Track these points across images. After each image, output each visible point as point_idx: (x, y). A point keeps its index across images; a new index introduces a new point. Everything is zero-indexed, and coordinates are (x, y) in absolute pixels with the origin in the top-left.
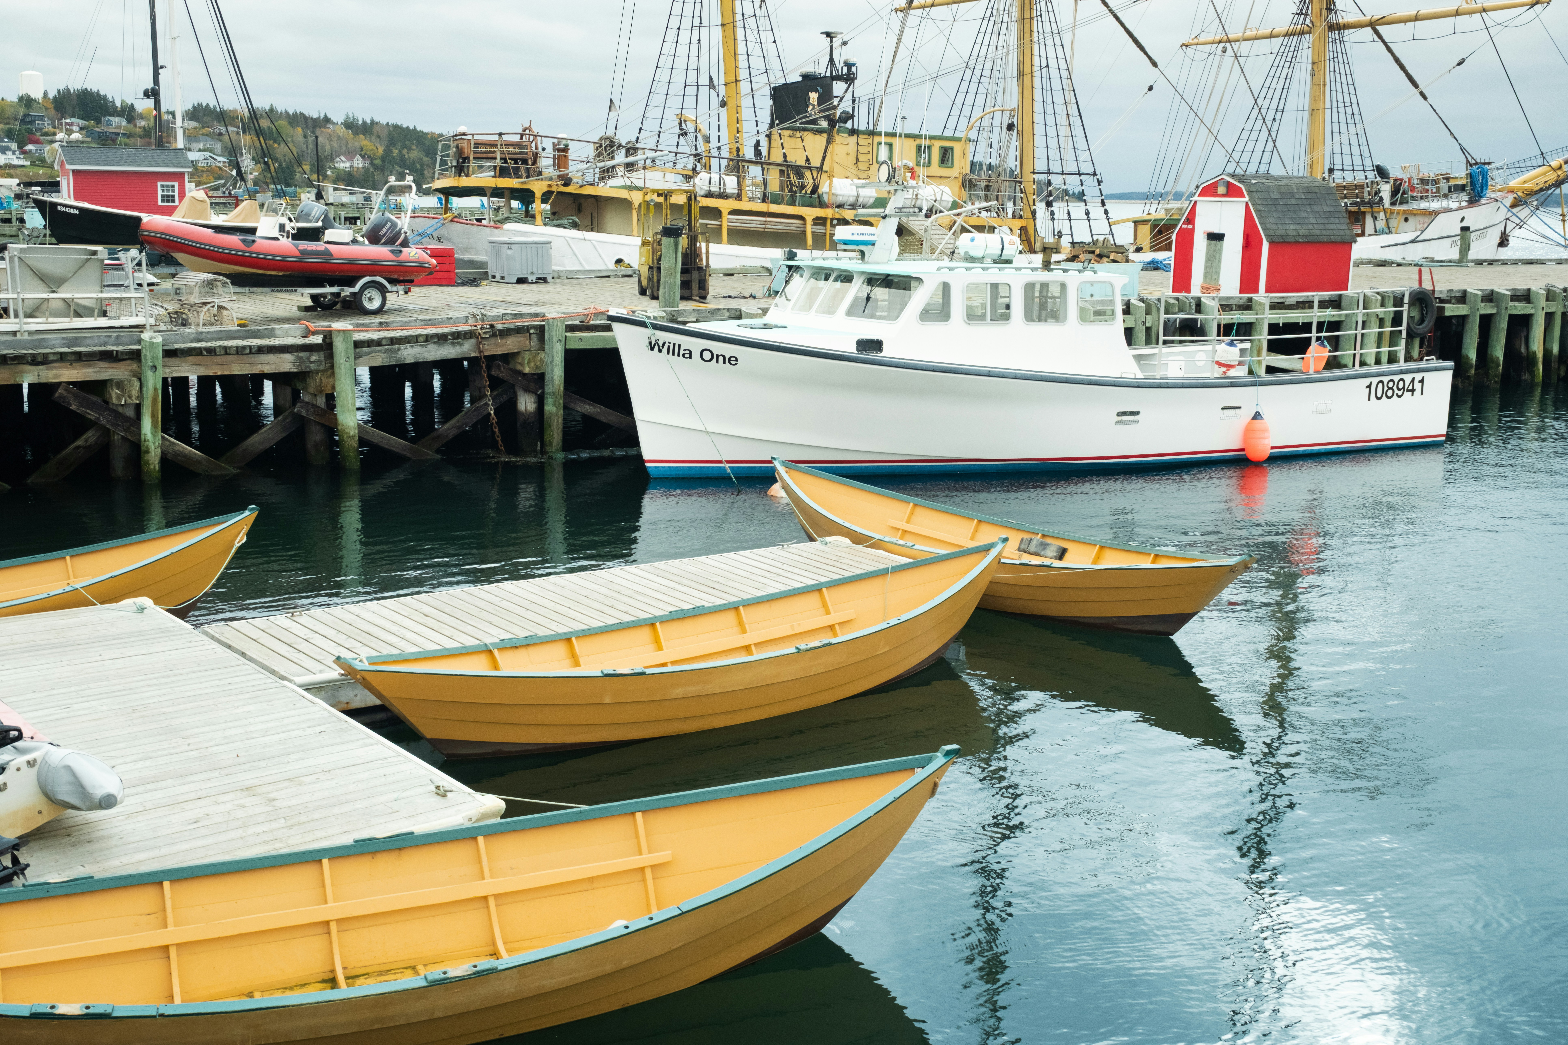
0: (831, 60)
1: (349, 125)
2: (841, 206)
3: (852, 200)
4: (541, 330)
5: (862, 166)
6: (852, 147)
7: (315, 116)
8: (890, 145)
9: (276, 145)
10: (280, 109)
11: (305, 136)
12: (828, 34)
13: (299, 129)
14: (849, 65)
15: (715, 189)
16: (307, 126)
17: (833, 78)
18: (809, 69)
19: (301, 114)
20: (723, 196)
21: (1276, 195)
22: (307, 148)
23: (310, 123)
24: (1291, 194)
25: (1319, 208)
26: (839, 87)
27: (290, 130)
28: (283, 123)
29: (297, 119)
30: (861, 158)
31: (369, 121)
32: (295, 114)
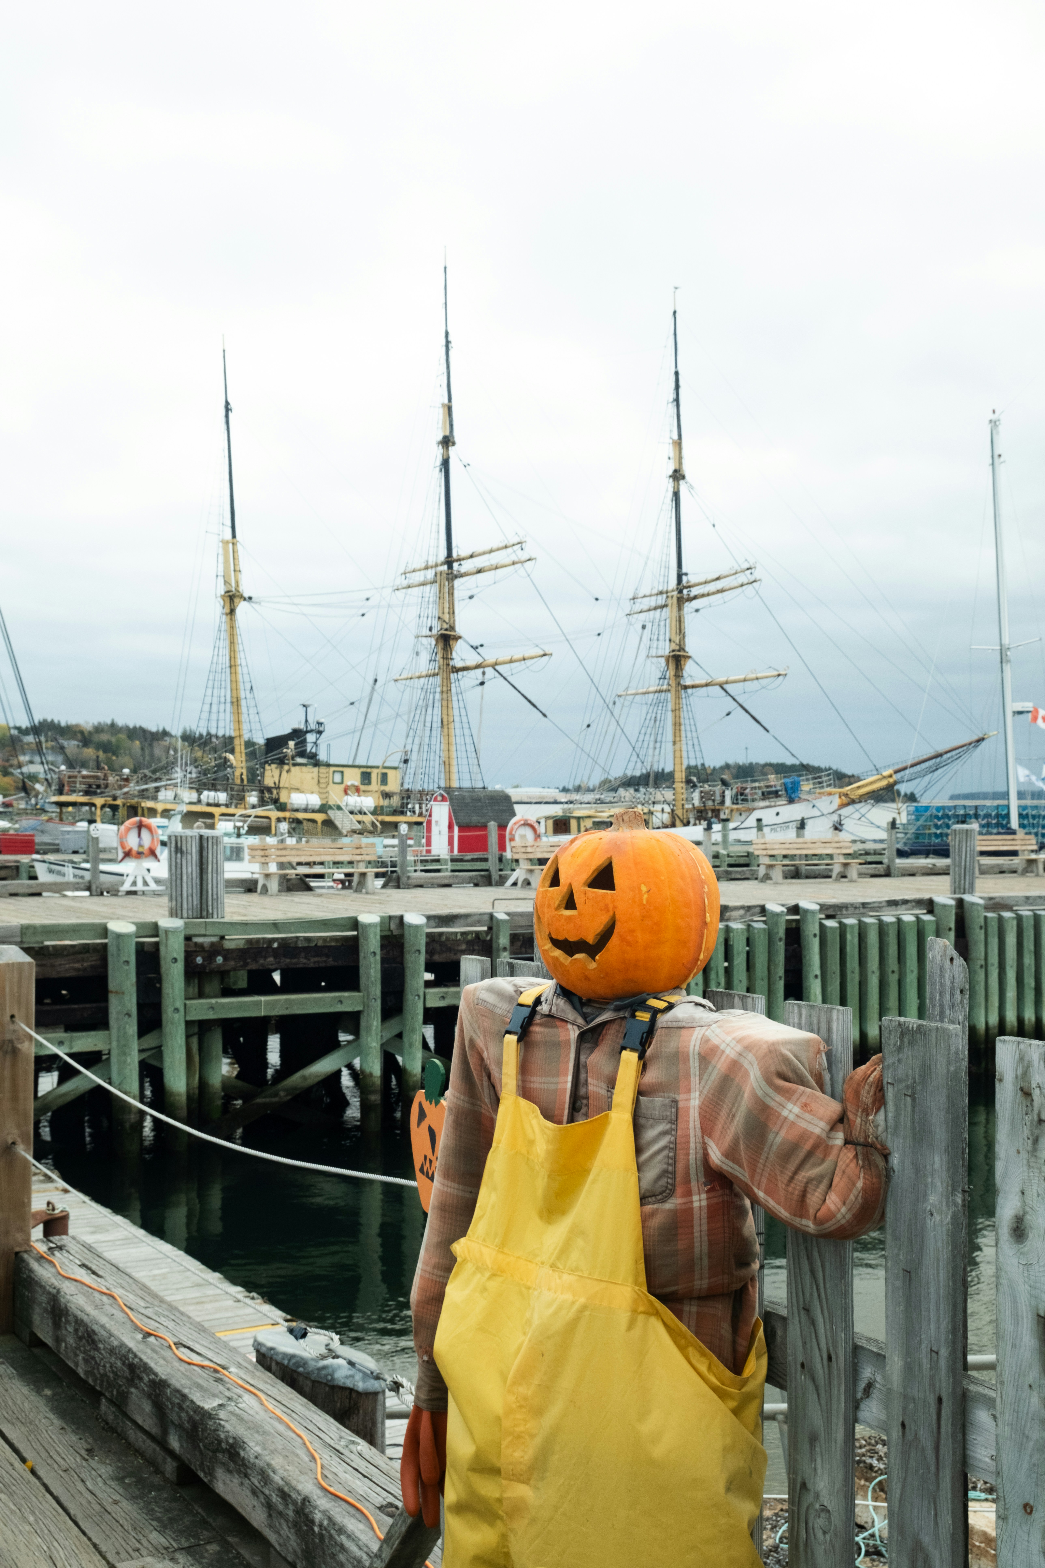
0: (306, 721)
1: (187, 738)
2: (297, 810)
3: (303, 807)
4: (17, 868)
5: (322, 785)
6: (315, 774)
7: (154, 729)
8: (342, 772)
9: (114, 758)
10: (120, 722)
11: (143, 749)
12: (304, 706)
13: (137, 743)
14: (320, 724)
15: (211, 801)
16: (145, 739)
17: (307, 732)
18: (296, 726)
19: (141, 728)
20: (217, 805)
21: (469, 801)
22: (144, 759)
23: (148, 736)
24: (479, 800)
25: (496, 808)
26: (311, 738)
27: (128, 743)
28: (123, 736)
29: (137, 733)
30: (321, 781)
31: (205, 734)
32: (135, 728)
